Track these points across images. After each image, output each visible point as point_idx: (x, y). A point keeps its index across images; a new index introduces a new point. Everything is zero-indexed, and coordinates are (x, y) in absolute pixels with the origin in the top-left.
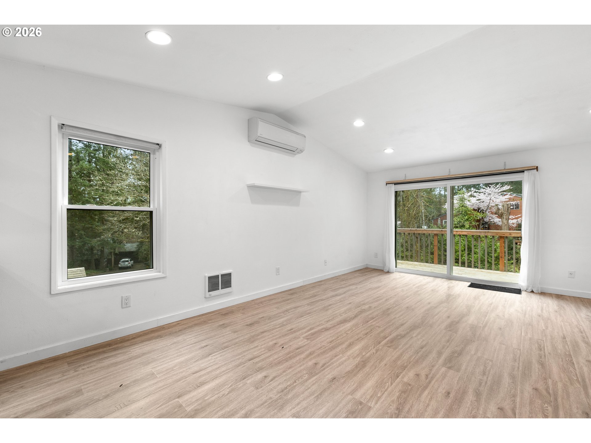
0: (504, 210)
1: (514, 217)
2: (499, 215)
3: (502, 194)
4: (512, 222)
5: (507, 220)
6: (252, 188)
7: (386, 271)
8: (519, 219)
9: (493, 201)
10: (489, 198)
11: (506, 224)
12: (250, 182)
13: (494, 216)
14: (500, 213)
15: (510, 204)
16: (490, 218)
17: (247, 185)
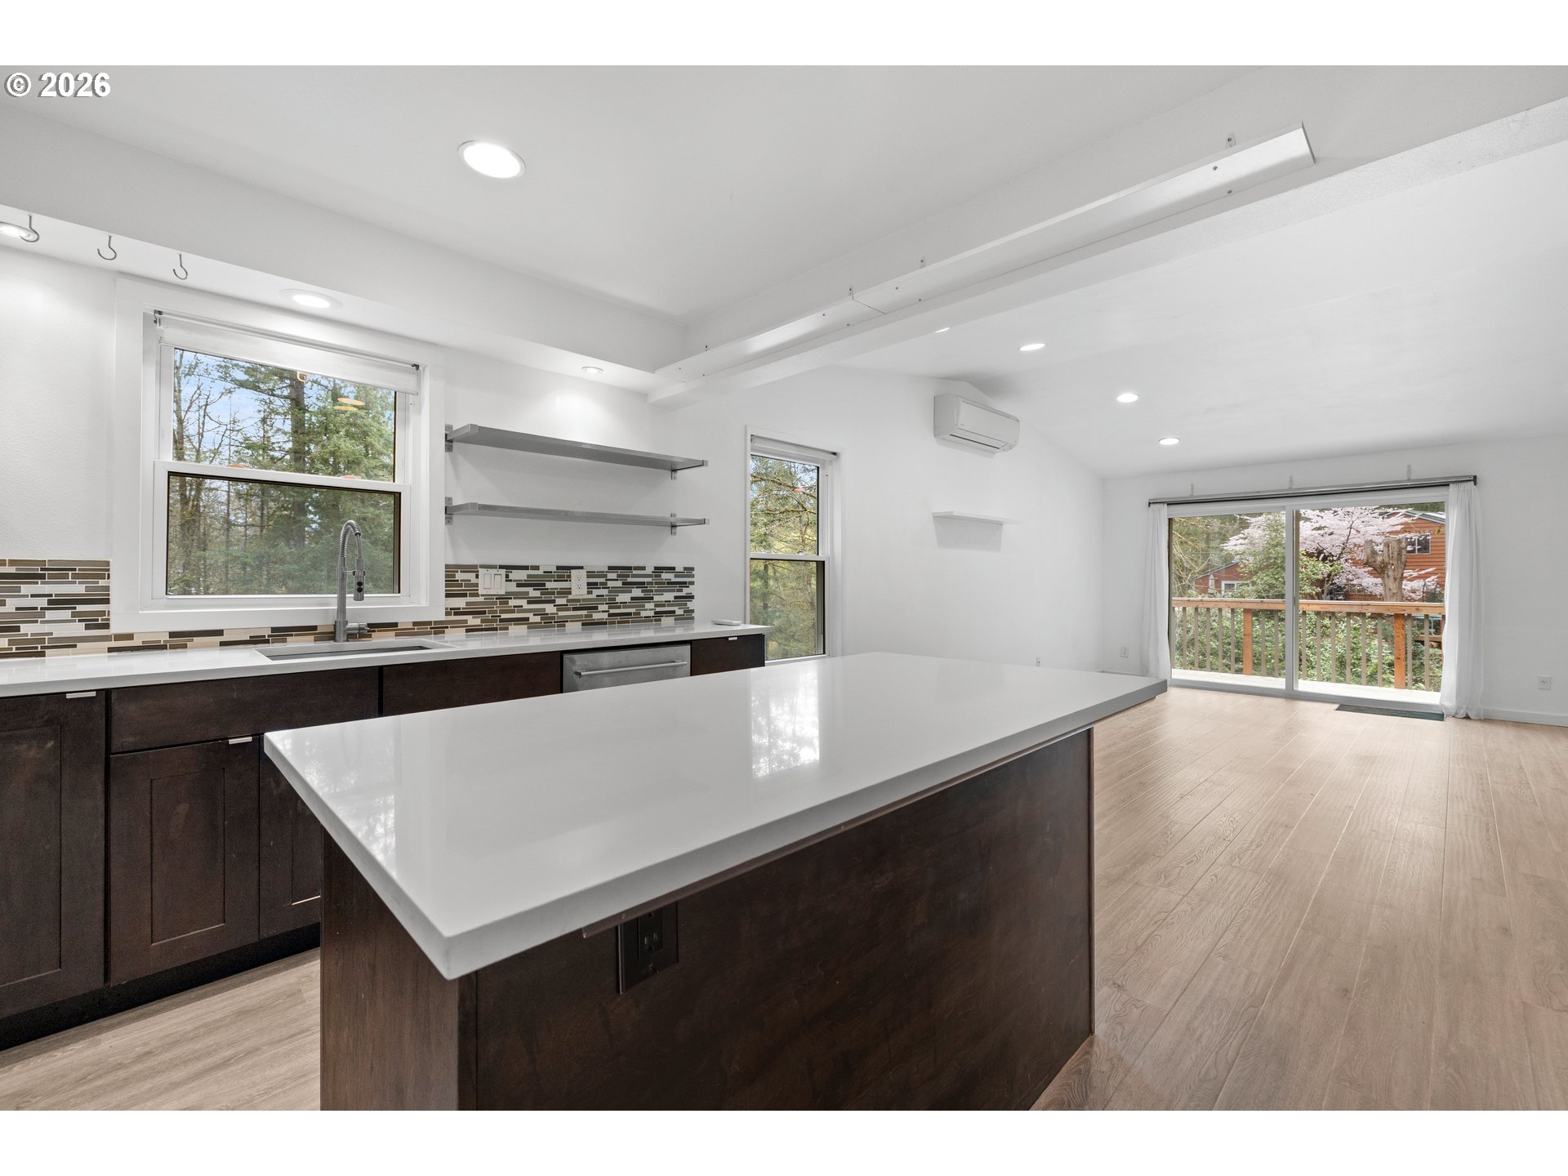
0: (1389, 556)
1: (1415, 574)
2: (1375, 569)
3: (1381, 514)
4: (1409, 586)
5: (1398, 580)
8: (1429, 579)
9: (1358, 532)
10: (1346, 524)
11: (1395, 591)
12: (942, 508)
13: (1361, 571)
14: (1378, 563)
15: (1404, 540)
16: (1350, 577)
17: (933, 514)
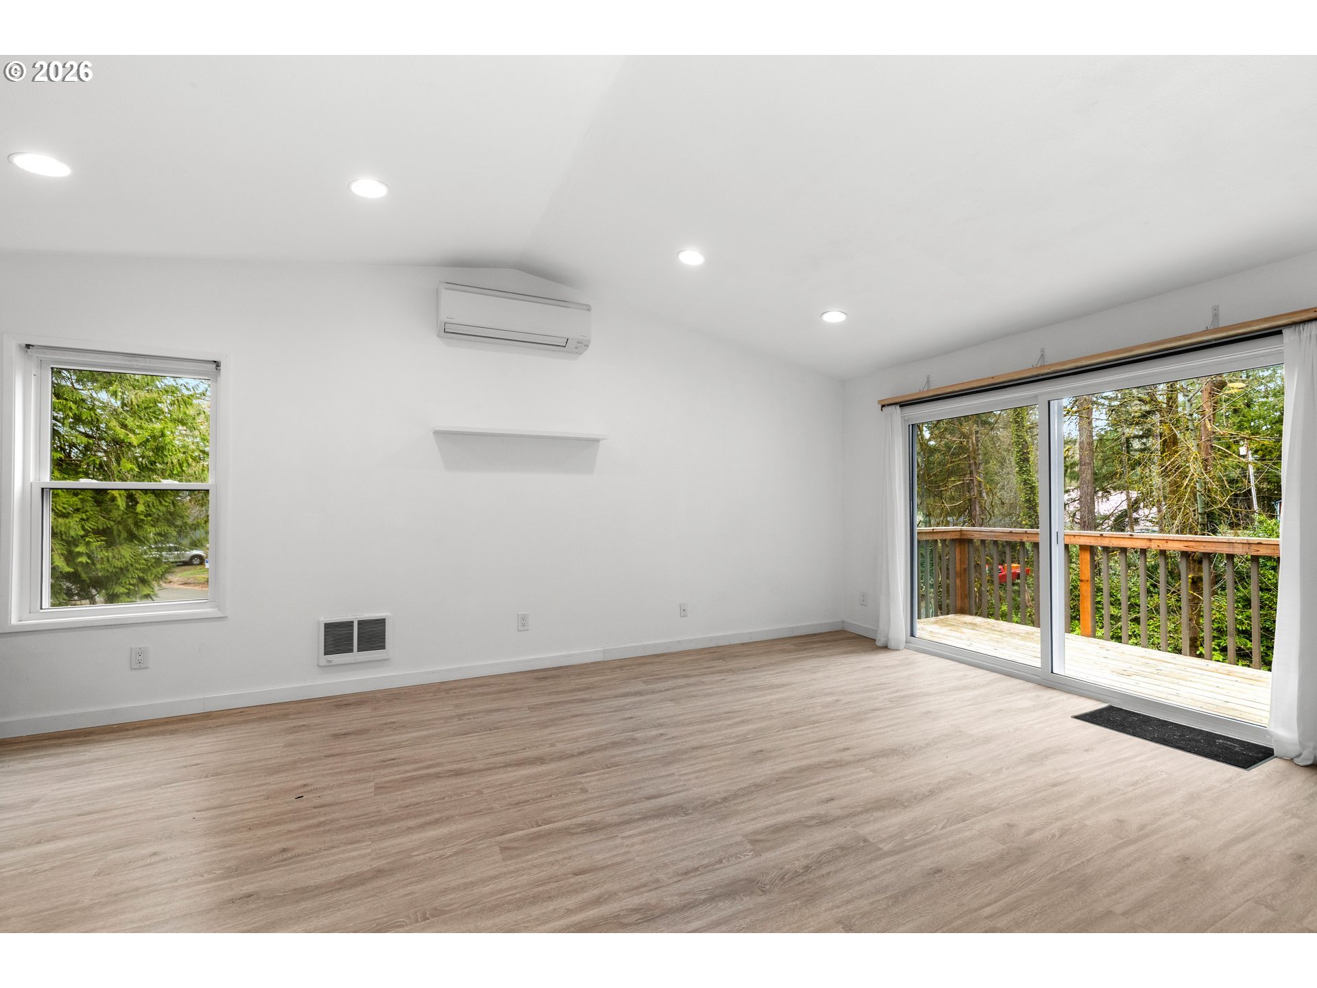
6: (444, 436)
7: (879, 643)
17: (435, 430)
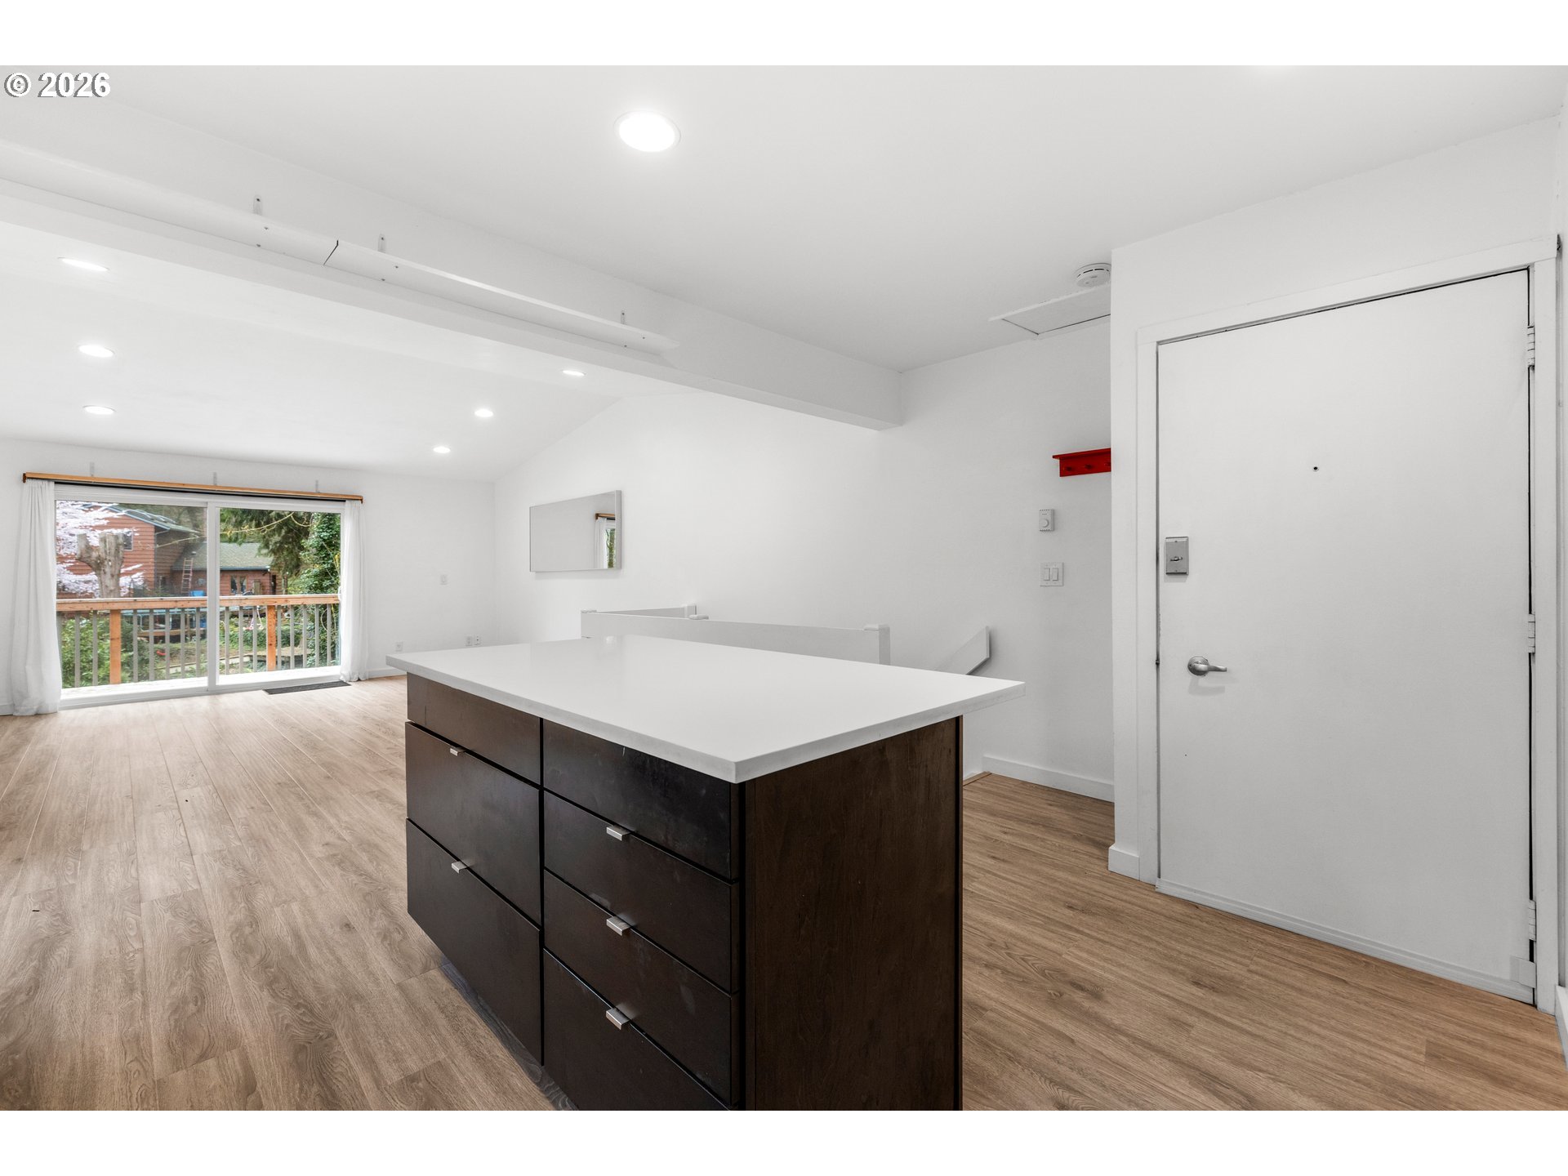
0: (106, 551)
2: (90, 565)
5: (115, 577)
11: (112, 588)
14: (93, 559)
15: (111, 535)
